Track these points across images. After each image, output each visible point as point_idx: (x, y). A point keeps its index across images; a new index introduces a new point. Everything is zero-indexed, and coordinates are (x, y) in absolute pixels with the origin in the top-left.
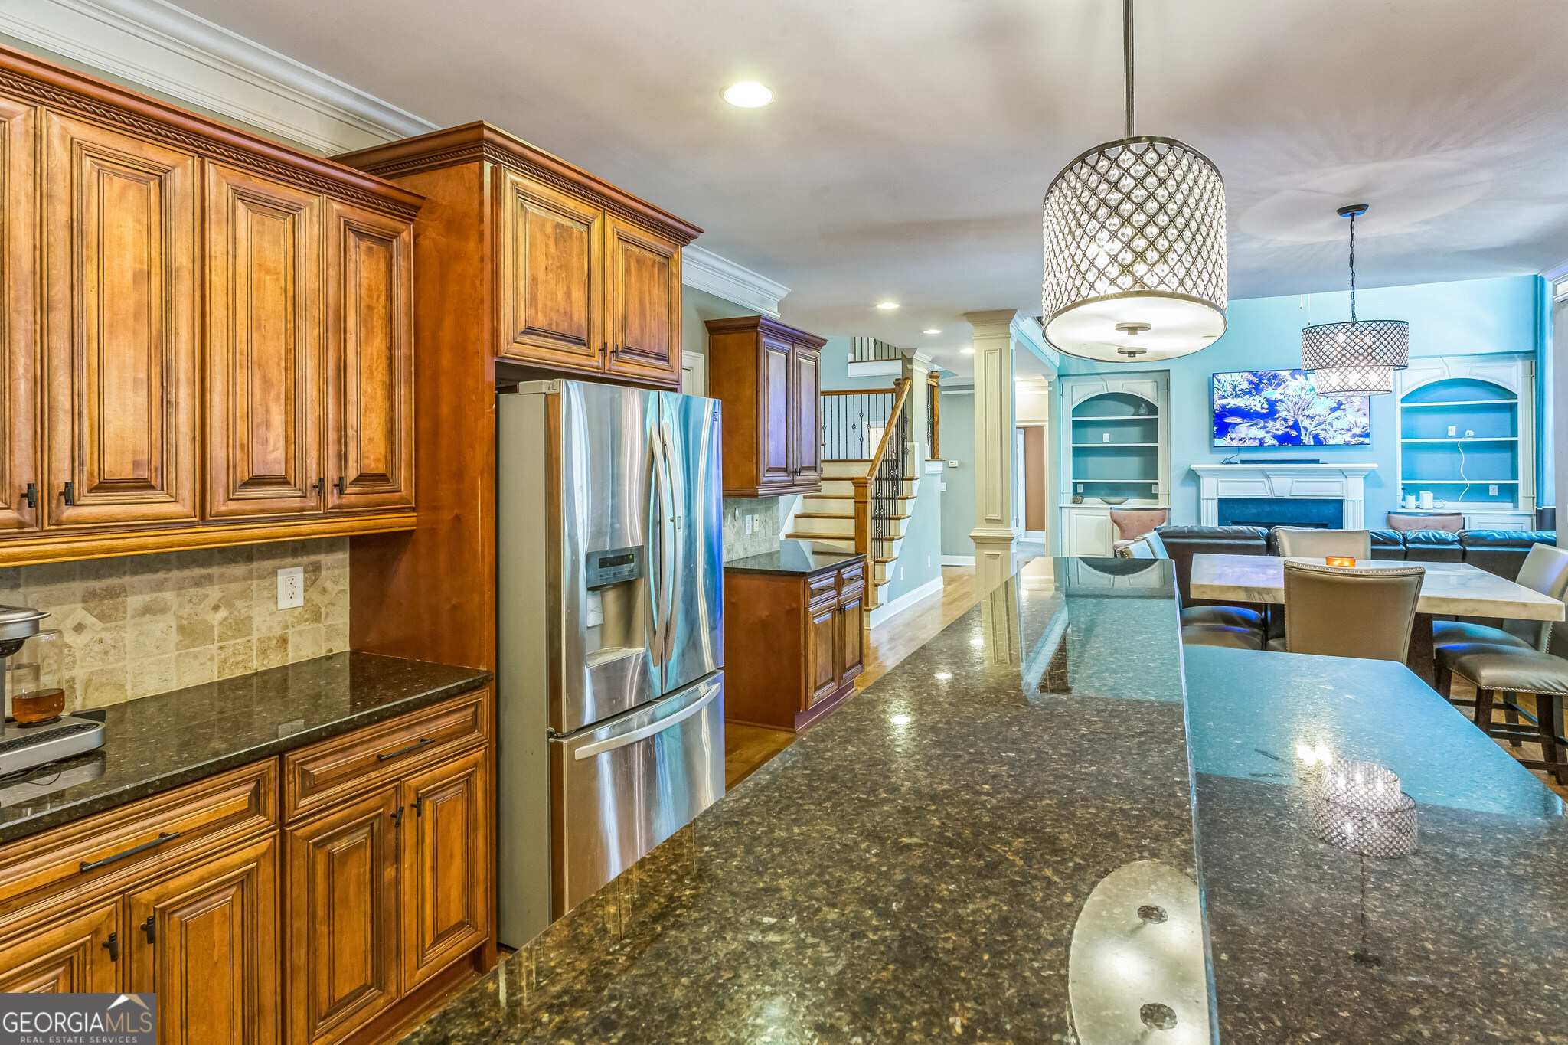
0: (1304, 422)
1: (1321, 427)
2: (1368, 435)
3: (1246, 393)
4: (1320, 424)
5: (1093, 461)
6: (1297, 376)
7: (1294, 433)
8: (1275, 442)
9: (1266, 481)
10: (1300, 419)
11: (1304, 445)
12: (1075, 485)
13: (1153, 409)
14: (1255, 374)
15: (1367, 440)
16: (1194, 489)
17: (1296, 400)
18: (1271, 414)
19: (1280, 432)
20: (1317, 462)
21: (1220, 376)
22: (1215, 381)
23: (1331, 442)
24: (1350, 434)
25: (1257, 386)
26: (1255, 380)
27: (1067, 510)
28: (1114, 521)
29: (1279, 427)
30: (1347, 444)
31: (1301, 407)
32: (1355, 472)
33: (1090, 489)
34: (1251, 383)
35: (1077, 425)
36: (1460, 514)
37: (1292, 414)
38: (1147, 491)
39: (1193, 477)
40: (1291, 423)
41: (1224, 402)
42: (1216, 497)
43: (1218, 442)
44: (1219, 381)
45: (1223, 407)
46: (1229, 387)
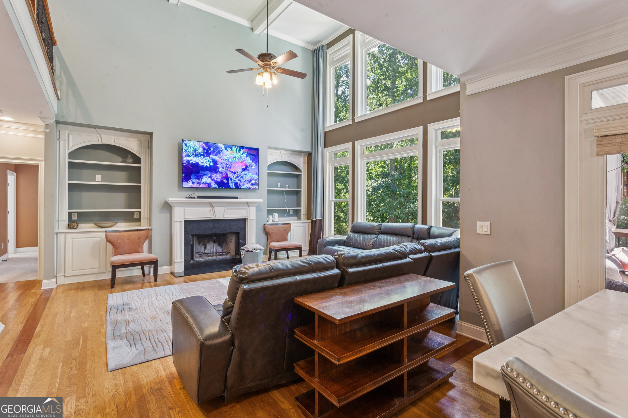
0: (231, 175)
1: (239, 178)
2: (258, 184)
3: (201, 155)
4: (237, 177)
5: (86, 196)
6: (228, 149)
7: (225, 181)
8: (216, 186)
9: (211, 209)
10: (229, 173)
11: (230, 188)
12: (70, 214)
13: (137, 160)
14: (206, 144)
15: (257, 187)
16: (168, 215)
17: (227, 162)
18: (213, 169)
19: (219, 180)
20: (237, 198)
21: (187, 142)
22: (184, 145)
23: (243, 187)
24: (250, 183)
25: (207, 151)
26: (206, 147)
27: (63, 235)
28: (108, 241)
29: (218, 177)
30: (249, 188)
31: (228, 167)
32: (253, 203)
33: (84, 217)
34: (204, 149)
35: (72, 166)
36: (290, 223)
37: (225, 170)
38: (130, 217)
39: (168, 207)
40: (224, 175)
41: (189, 158)
42: (183, 220)
43: (185, 185)
44: (186, 145)
45: (188, 161)
46: (192, 150)
